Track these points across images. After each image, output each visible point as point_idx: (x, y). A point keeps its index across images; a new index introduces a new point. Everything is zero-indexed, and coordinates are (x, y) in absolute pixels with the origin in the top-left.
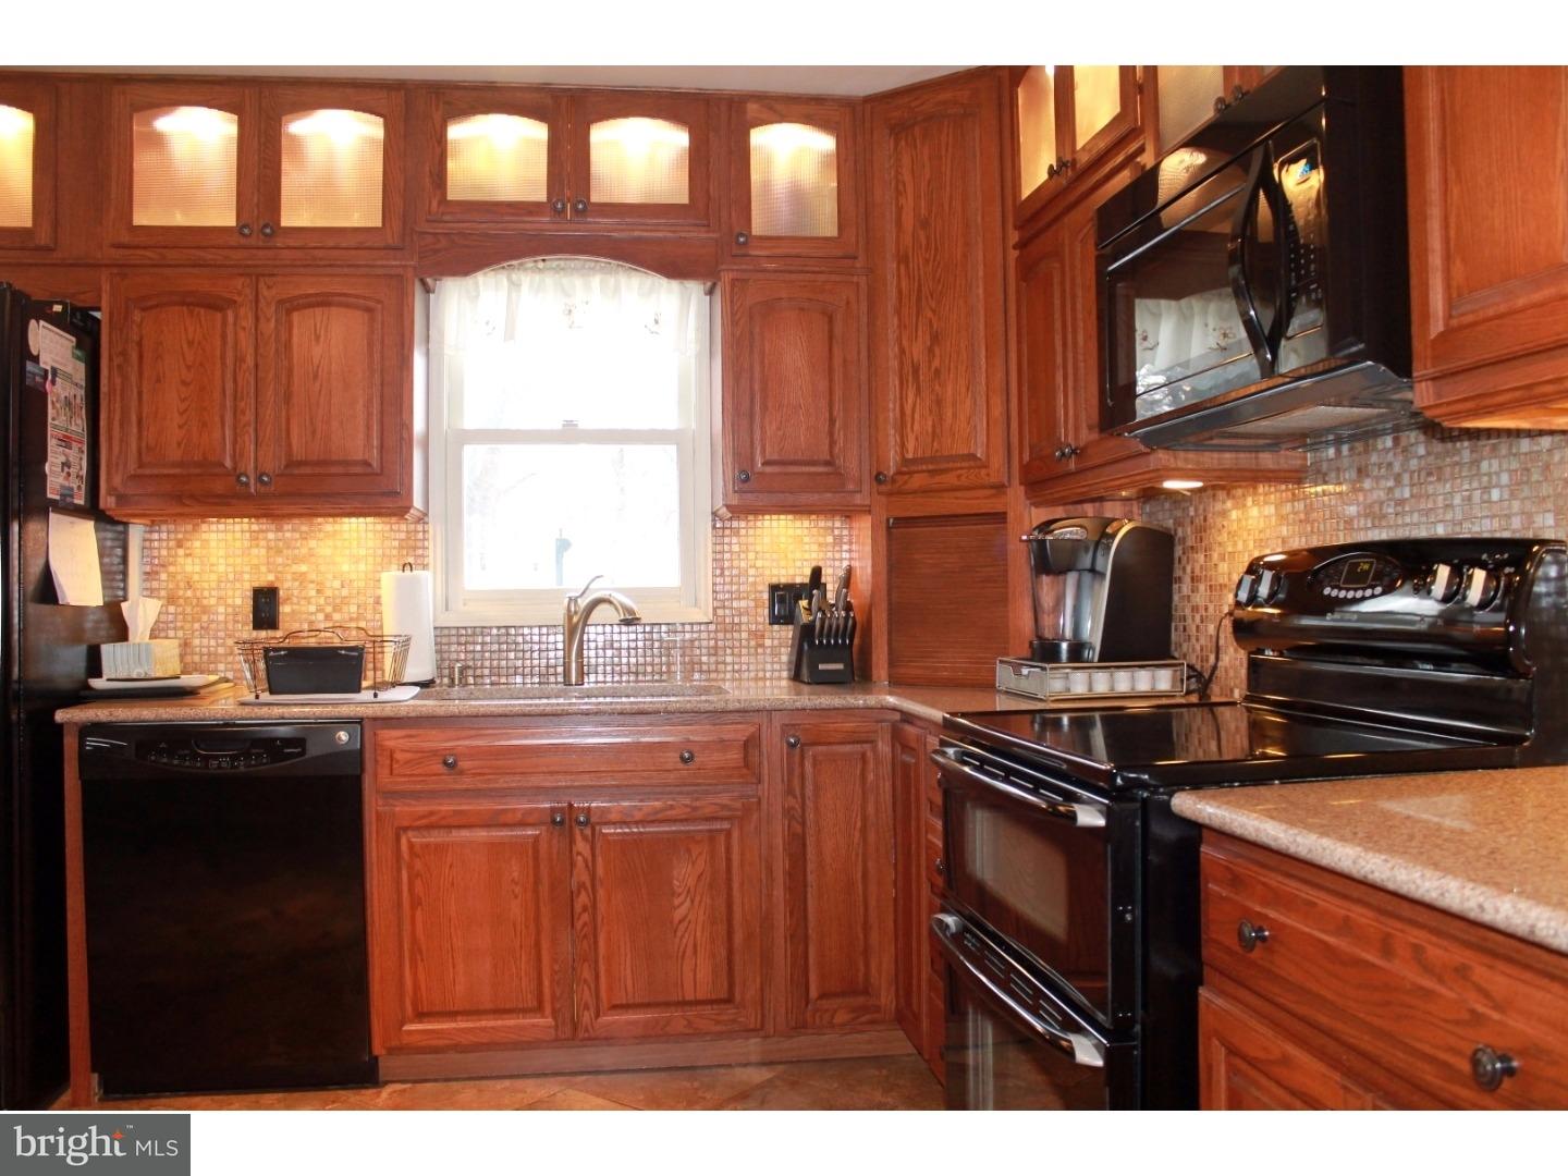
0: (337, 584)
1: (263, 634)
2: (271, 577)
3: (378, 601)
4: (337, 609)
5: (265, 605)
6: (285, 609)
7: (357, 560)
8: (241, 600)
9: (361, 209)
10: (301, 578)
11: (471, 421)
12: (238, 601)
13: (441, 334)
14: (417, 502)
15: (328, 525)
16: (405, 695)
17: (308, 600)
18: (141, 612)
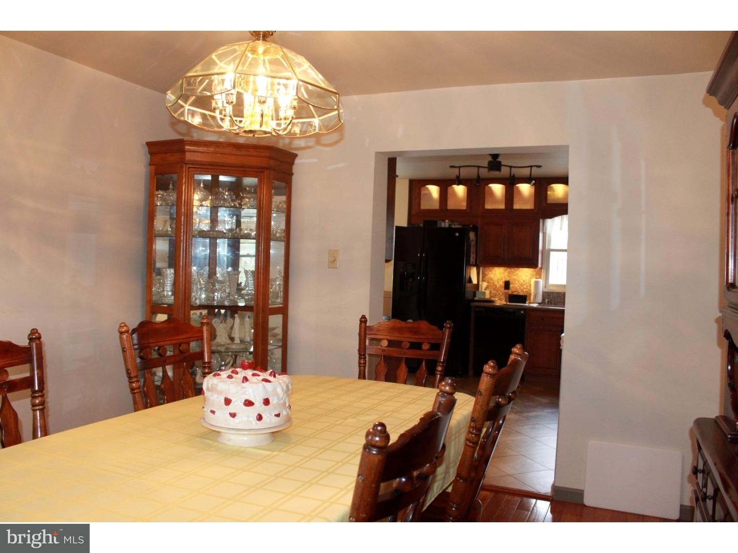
0: (522, 281)
1: (506, 291)
2: (508, 279)
3: (530, 285)
4: (522, 286)
5: (507, 285)
6: (511, 286)
7: (526, 276)
8: (502, 283)
9: (529, 206)
10: (515, 279)
11: (552, 247)
12: (501, 283)
13: (546, 228)
14: (540, 265)
15: (521, 269)
16: (535, 305)
17: (516, 284)
18: (484, 285)
